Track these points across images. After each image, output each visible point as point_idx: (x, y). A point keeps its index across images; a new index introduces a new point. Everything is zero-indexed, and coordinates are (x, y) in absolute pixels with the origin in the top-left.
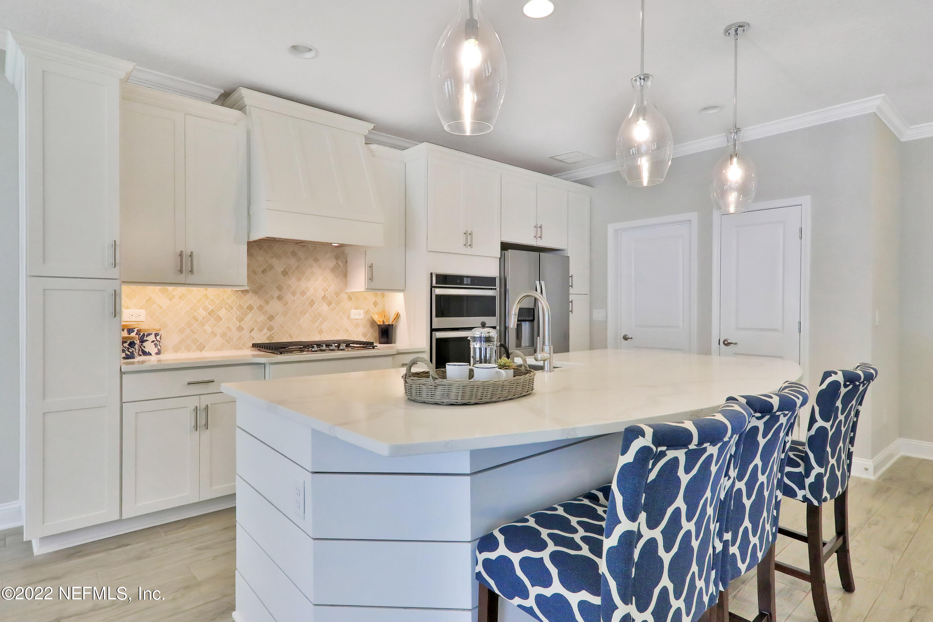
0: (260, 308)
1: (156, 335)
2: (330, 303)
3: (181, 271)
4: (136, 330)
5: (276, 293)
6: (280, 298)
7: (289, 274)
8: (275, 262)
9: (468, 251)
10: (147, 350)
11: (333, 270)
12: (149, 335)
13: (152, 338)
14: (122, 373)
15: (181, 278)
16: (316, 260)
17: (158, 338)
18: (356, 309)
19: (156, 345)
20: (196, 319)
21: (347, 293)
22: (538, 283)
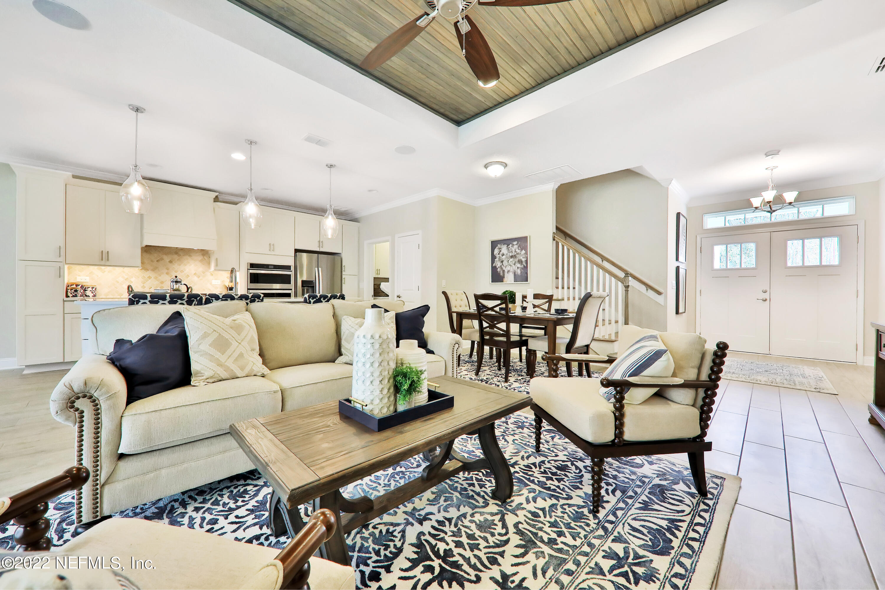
0: (156, 278)
1: (92, 288)
2: (199, 277)
3: (102, 259)
4: (80, 285)
5: (166, 271)
6: (167, 273)
7: (174, 262)
8: (165, 257)
9: (273, 253)
10: (87, 294)
11: (201, 261)
12: (88, 288)
13: (90, 289)
14: (64, 301)
15: (103, 263)
16: (190, 256)
17: (94, 289)
18: (216, 279)
19: (92, 293)
20: (118, 282)
21: (210, 272)
22: (316, 269)
